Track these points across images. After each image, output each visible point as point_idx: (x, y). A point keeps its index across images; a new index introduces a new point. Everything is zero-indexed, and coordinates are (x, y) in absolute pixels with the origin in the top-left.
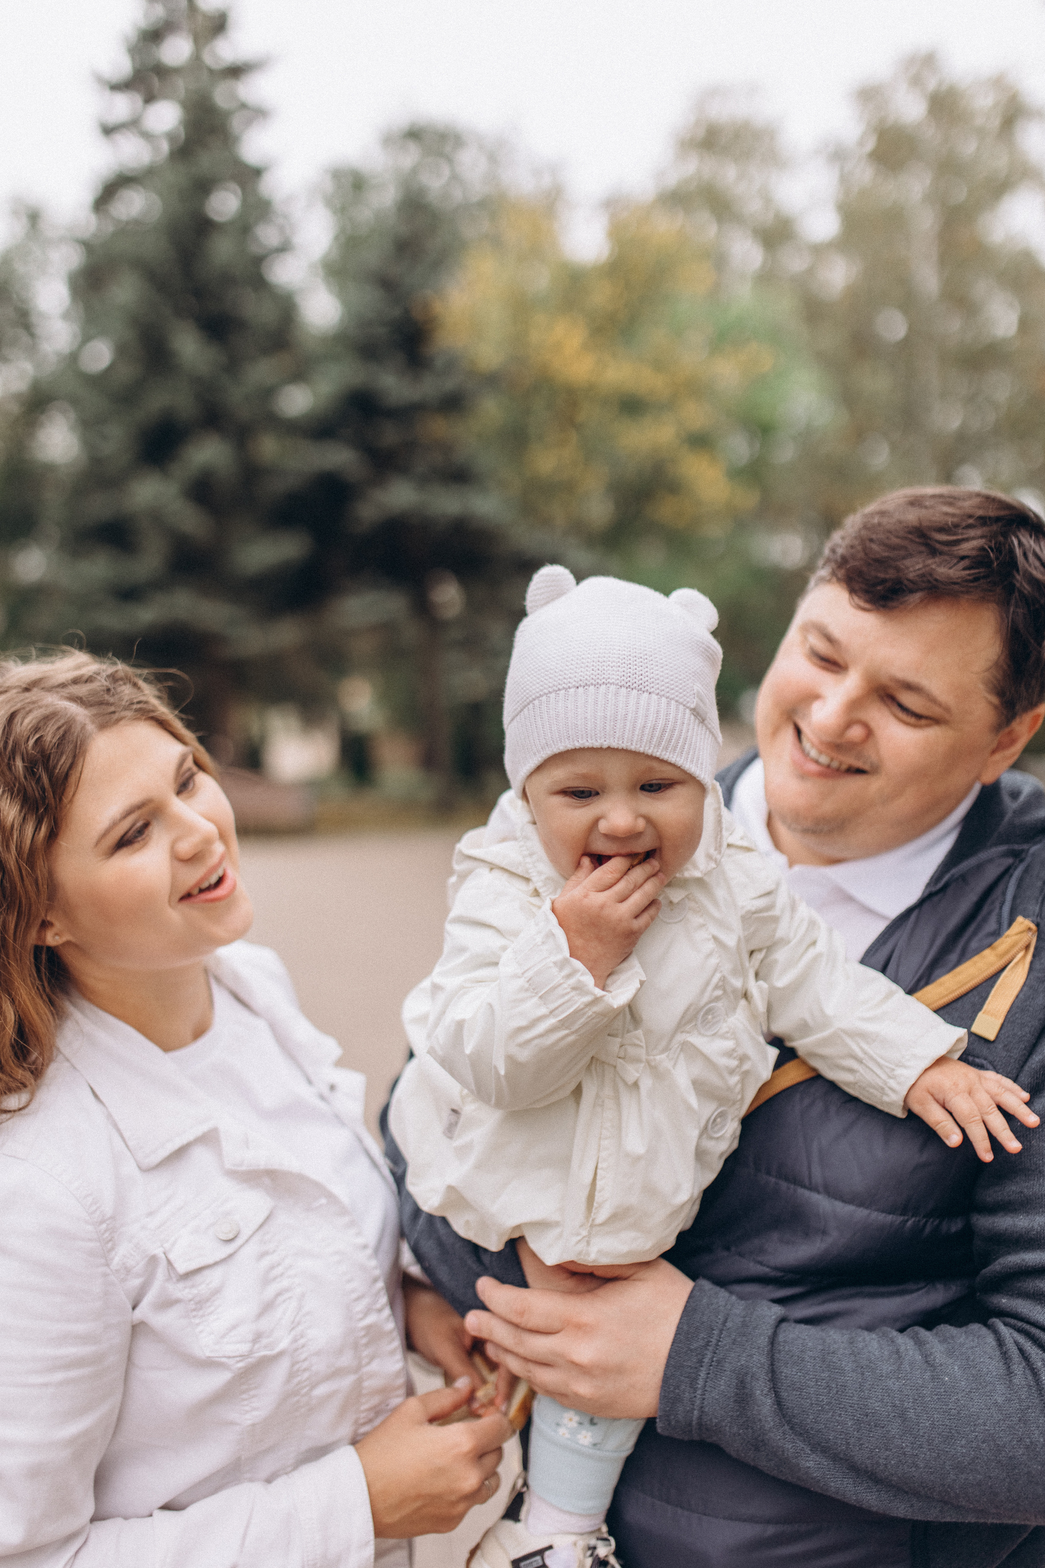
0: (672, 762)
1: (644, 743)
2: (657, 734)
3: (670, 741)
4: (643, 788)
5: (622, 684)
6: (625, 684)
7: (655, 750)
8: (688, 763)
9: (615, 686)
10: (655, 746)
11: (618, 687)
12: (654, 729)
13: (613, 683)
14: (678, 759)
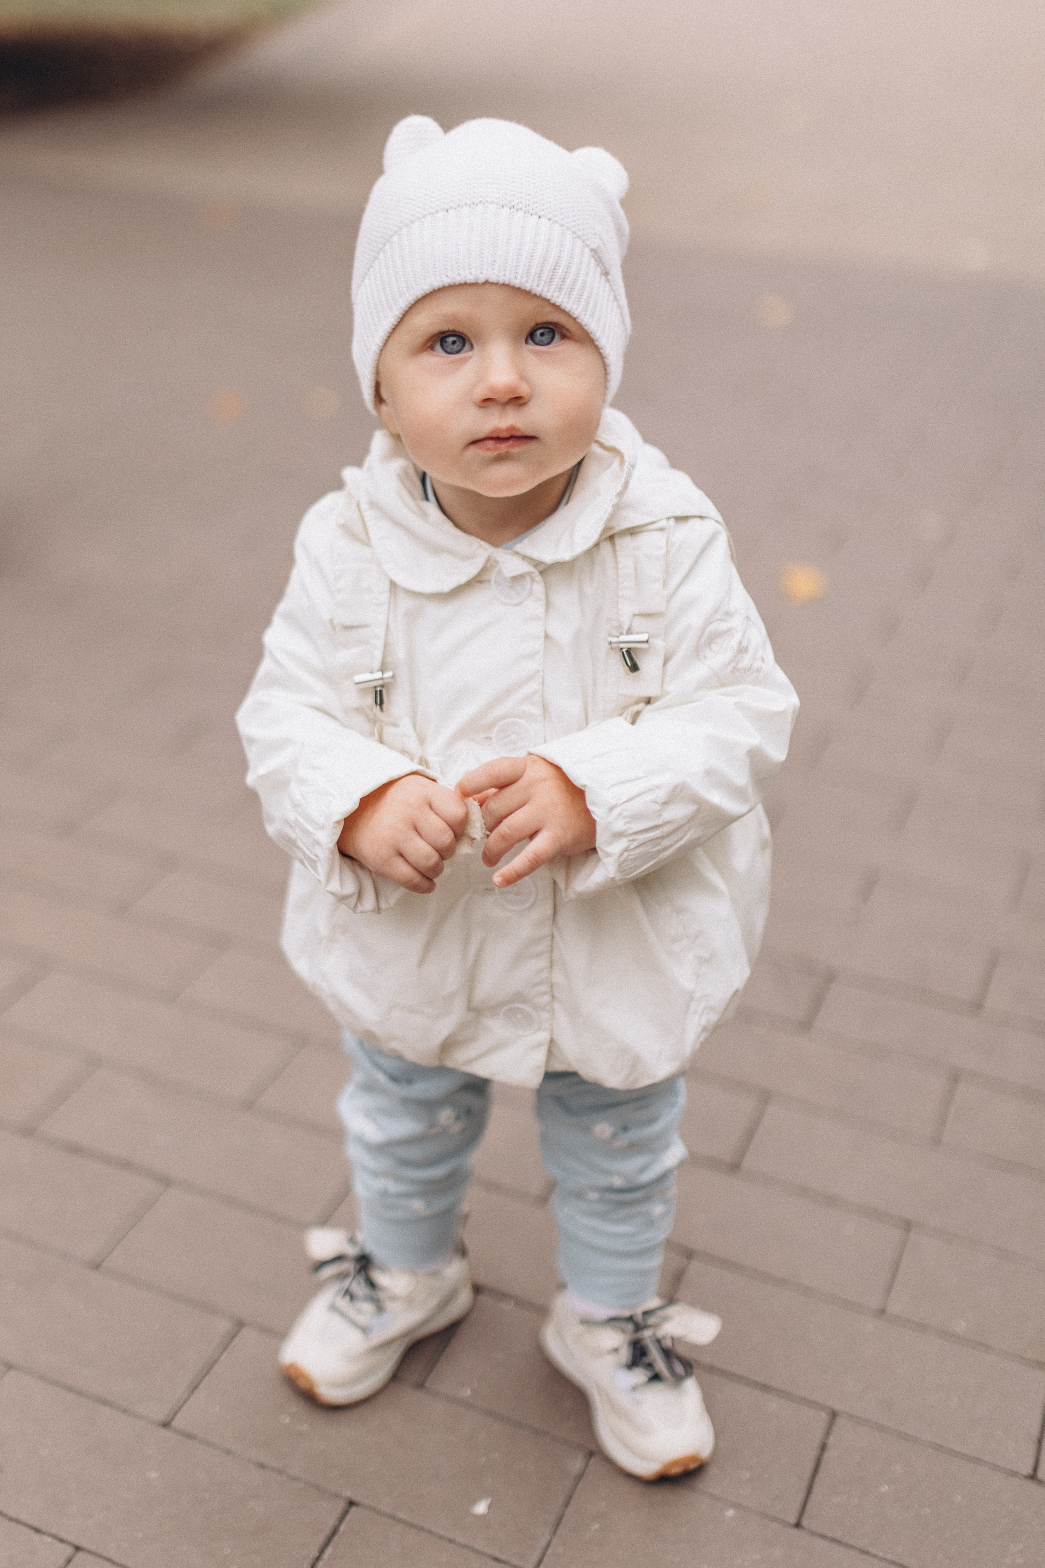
0: (567, 310)
1: (531, 277)
2: (548, 267)
3: (564, 281)
4: (531, 336)
5: (505, 202)
6: (508, 204)
7: (546, 289)
8: (587, 317)
9: (495, 206)
10: (545, 283)
11: (499, 207)
12: (545, 260)
13: (493, 202)
14: (574, 307)
